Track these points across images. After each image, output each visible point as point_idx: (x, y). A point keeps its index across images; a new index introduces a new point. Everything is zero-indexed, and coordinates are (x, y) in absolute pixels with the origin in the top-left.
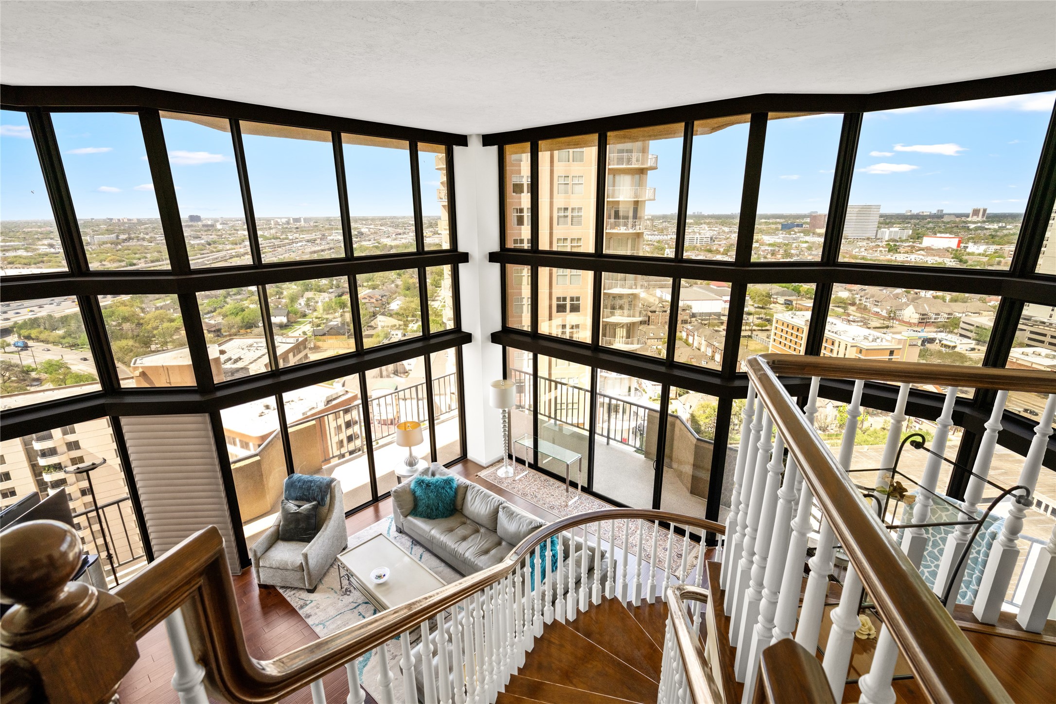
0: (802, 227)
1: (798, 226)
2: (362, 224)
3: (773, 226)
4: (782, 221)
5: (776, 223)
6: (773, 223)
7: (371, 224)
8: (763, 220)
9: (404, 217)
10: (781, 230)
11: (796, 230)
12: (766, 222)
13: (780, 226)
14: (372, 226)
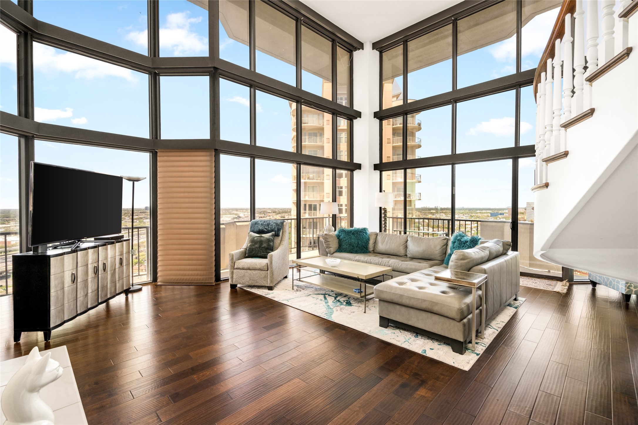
0: (503, 215)
1: (501, 214)
2: (240, 212)
3: (486, 215)
4: (490, 211)
5: (487, 213)
6: (485, 213)
7: (245, 212)
8: (478, 211)
9: (264, 209)
10: (491, 217)
11: (500, 217)
12: (480, 212)
13: (489, 215)
14: (246, 213)
